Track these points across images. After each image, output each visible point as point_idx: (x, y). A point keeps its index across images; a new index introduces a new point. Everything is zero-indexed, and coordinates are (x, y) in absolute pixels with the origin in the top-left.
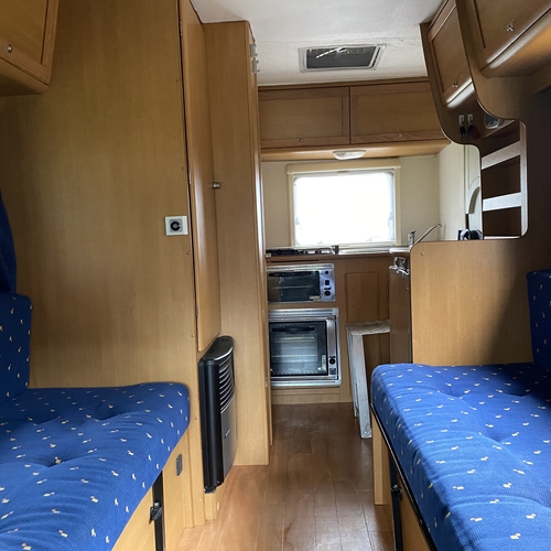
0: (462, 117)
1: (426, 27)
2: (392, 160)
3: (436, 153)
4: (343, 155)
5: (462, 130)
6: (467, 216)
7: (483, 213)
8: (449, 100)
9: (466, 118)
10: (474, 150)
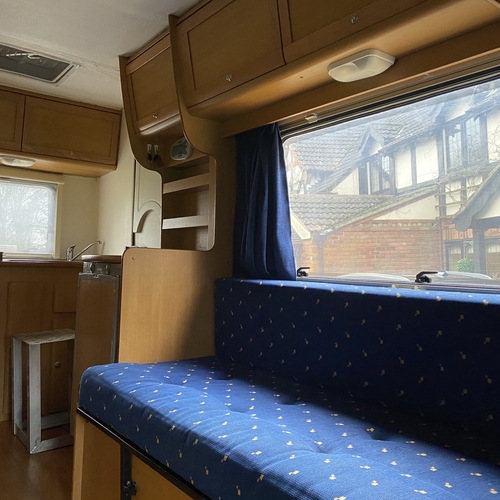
0: (149, 145)
1: (125, 61)
2: (56, 176)
3: (97, 177)
4: (12, 161)
5: (150, 157)
6: (134, 234)
7: (163, 230)
8: (142, 129)
9: (153, 147)
10: (156, 176)
